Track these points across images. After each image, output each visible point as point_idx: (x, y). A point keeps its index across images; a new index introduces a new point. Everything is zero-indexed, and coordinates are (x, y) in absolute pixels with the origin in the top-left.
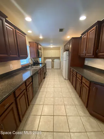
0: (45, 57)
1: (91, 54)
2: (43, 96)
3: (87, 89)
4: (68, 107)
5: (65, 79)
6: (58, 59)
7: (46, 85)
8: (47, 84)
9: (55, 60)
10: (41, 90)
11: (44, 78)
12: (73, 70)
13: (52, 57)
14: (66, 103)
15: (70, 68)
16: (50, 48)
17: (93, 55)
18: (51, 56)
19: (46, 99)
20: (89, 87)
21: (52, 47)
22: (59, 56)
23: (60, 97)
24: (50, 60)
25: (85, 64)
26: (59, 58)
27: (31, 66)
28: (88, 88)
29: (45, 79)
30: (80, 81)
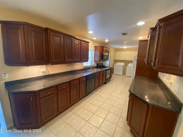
0: (115, 59)
2: (95, 98)
8: (105, 89)
10: (96, 93)
13: (126, 60)
16: (123, 49)
18: (124, 59)
19: (96, 101)
21: (125, 48)
25: (158, 75)
27: (93, 68)
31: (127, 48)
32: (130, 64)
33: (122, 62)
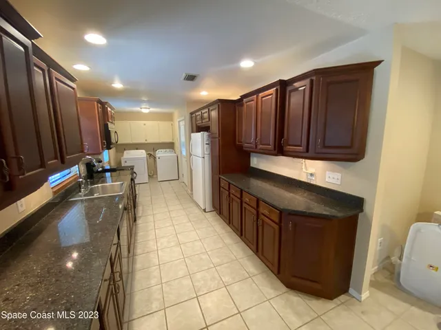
1: (271, 147)
2: (153, 282)
3: (274, 228)
4: (236, 287)
5: (205, 210)
6: (168, 150)
7: (151, 243)
8: (152, 237)
9: (160, 153)
11: (135, 220)
12: (229, 184)
13: (149, 141)
14: (226, 279)
15: (220, 178)
16: (139, 113)
17: (275, 150)
18: (143, 141)
19: (166, 289)
20: (279, 224)
21: (145, 111)
22: (171, 141)
23: (206, 268)
24: (142, 153)
25: (252, 165)
26: (170, 146)
28: (276, 227)
29: (139, 221)
30: (255, 212)
31: (150, 113)
32: (160, 150)
33: (137, 149)
